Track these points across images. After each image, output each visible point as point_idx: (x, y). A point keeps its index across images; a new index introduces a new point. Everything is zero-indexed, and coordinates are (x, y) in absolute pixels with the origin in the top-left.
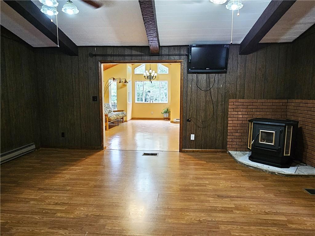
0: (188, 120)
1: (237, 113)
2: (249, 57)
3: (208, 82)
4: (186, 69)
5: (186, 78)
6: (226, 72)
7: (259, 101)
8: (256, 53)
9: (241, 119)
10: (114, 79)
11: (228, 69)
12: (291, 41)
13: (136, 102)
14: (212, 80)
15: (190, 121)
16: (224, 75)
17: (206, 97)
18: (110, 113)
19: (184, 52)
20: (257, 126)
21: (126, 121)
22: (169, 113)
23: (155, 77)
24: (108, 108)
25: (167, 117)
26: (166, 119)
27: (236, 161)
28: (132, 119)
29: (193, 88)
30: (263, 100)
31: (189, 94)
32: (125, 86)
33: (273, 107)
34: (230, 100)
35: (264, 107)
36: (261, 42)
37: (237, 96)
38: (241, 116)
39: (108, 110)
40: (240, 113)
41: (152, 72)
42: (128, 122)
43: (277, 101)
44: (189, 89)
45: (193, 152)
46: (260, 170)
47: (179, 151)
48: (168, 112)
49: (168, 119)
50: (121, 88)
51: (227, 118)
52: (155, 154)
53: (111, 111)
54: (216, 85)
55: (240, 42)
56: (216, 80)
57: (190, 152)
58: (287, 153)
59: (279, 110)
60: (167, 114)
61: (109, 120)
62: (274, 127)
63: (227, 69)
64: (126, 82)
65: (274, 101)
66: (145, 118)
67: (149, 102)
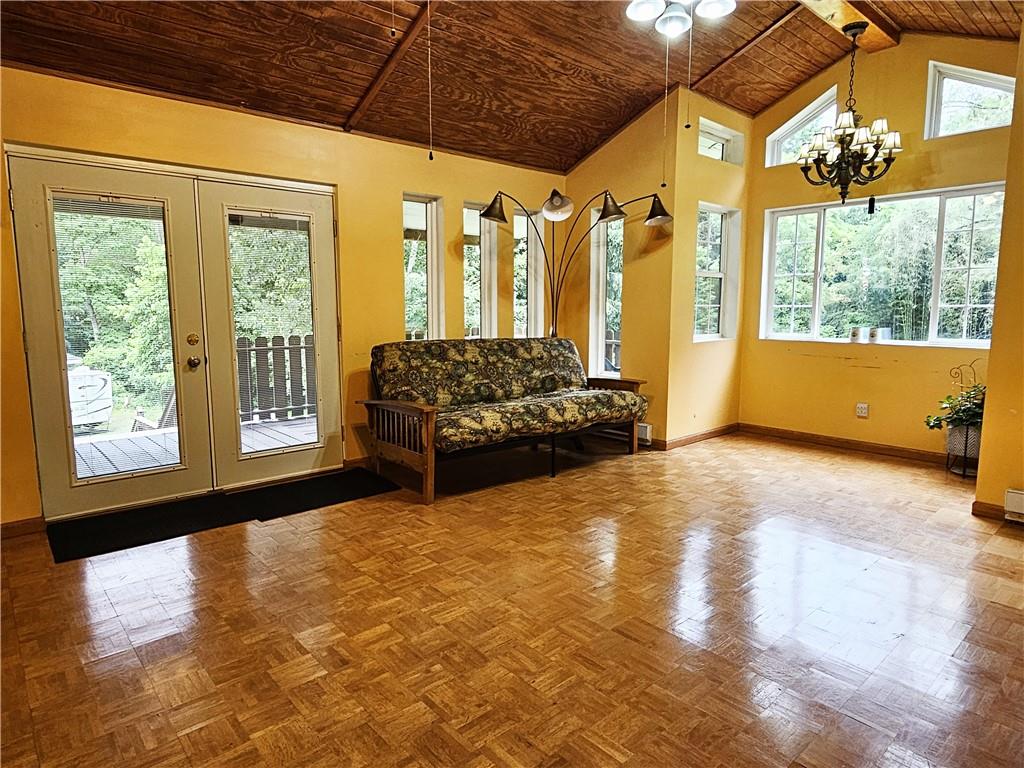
13: (767, 333)
18: (551, 391)
21: (659, 445)
24: (546, 366)
28: (734, 430)
32: (662, 236)
39: (536, 373)
42: (672, 450)
50: (645, 251)
53: (568, 384)
64: (656, 211)
66: (813, 435)
67: (848, 340)
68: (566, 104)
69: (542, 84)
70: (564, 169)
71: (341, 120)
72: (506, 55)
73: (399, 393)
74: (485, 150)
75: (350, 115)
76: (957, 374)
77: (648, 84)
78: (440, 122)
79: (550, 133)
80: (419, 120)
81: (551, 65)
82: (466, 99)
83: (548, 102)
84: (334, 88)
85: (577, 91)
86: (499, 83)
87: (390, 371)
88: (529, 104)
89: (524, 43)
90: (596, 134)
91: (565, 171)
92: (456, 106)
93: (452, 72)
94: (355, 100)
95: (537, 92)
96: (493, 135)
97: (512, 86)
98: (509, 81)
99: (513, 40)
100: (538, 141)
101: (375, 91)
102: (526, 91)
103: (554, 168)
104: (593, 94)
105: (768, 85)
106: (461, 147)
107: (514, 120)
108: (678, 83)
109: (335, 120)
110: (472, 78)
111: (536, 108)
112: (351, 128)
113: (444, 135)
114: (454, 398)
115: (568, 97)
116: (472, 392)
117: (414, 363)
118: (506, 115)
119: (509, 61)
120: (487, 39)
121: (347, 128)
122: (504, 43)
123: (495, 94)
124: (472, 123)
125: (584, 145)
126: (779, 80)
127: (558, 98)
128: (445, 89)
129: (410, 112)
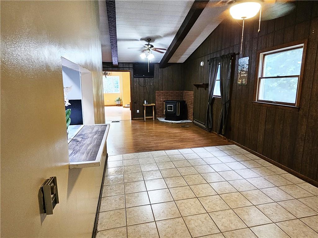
0: (135, 103)
1: (160, 98)
2: (164, 69)
3: (145, 82)
4: (133, 75)
5: (133, 80)
6: (153, 77)
7: (170, 91)
8: (167, 68)
9: (162, 101)
11: (155, 75)
12: (183, 62)
14: (147, 81)
15: (136, 103)
16: (152, 78)
17: (144, 89)
19: (131, 66)
20: (167, 103)
22: (121, 101)
26: (119, 105)
27: (159, 121)
29: (137, 85)
30: (172, 91)
31: (135, 88)
33: (177, 95)
34: (156, 92)
35: (172, 95)
36: (168, 62)
37: (160, 89)
38: (162, 99)
40: (161, 98)
43: (178, 91)
44: (135, 86)
45: (139, 119)
46: (168, 123)
47: (131, 119)
48: (119, 100)
49: (121, 105)
51: (155, 101)
52: (119, 122)
54: (149, 84)
55: (159, 62)
56: (149, 81)
57: (137, 119)
58: (178, 114)
59: (179, 96)
60: (119, 102)
62: (173, 104)
63: (153, 76)
65: (177, 91)
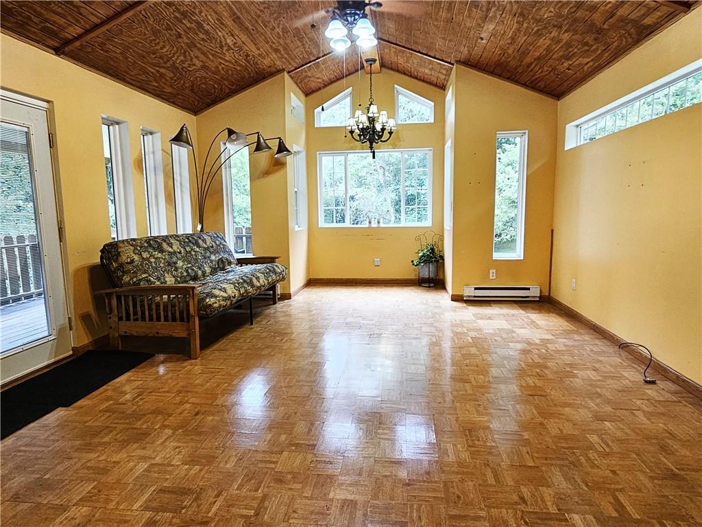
10: (231, 132)
13: (322, 223)
18: (223, 269)
21: (286, 297)
22: (438, 261)
23: (391, 133)
24: (216, 252)
25: (432, 275)
26: (429, 282)
28: (311, 283)
32: (279, 165)
41: (379, 113)
42: (293, 298)
48: (434, 258)
53: (230, 263)
60: (433, 267)
61: (199, 310)
64: (282, 148)
66: (353, 279)
67: (367, 226)
68: (223, 68)
69: (217, 52)
70: (195, 111)
71: (56, 44)
72: (207, 27)
73: (141, 280)
74: (155, 90)
75: (68, 42)
76: (418, 239)
77: (270, 67)
78: (135, 62)
79: (203, 86)
80: (121, 58)
81: (228, 41)
82: (165, 50)
83: (212, 65)
84: (69, 18)
85: (233, 61)
86: (192, 45)
87: (127, 263)
88: (201, 63)
89: (222, 24)
90: (227, 91)
91: (195, 113)
92: (154, 54)
93: (167, 30)
94: (80, 31)
95: (211, 56)
96: (167, 80)
97: (199, 49)
98: (198, 45)
99: (217, 19)
100: (192, 91)
101: (104, 29)
102: (205, 54)
103: (190, 110)
104: (240, 65)
105: (320, 80)
106: (138, 84)
107: (186, 72)
108: (284, 69)
109: (51, 43)
110: (177, 37)
111: (204, 67)
112: (64, 53)
113: (132, 73)
114: (176, 280)
115: (227, 64)
116: (185, 274)
117: (145, 255)
118: (183, 68)
119: (207, 32)
120: (203, 14)
121: (58, 51)
122: (211, 19)
123: (185, 52)
124: (157, 68)
125: (217, 97)
126: (326, 78)
127: (220, 63)
128: (155, 40)
129: (118, 51)
